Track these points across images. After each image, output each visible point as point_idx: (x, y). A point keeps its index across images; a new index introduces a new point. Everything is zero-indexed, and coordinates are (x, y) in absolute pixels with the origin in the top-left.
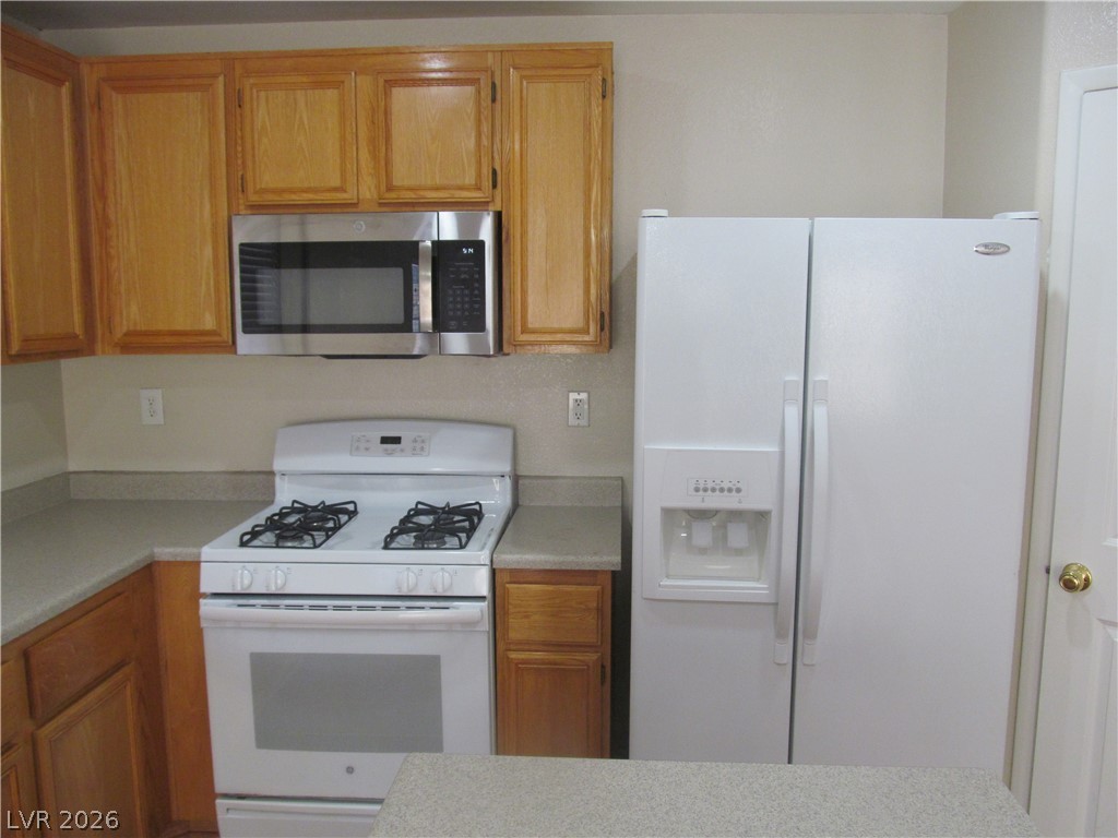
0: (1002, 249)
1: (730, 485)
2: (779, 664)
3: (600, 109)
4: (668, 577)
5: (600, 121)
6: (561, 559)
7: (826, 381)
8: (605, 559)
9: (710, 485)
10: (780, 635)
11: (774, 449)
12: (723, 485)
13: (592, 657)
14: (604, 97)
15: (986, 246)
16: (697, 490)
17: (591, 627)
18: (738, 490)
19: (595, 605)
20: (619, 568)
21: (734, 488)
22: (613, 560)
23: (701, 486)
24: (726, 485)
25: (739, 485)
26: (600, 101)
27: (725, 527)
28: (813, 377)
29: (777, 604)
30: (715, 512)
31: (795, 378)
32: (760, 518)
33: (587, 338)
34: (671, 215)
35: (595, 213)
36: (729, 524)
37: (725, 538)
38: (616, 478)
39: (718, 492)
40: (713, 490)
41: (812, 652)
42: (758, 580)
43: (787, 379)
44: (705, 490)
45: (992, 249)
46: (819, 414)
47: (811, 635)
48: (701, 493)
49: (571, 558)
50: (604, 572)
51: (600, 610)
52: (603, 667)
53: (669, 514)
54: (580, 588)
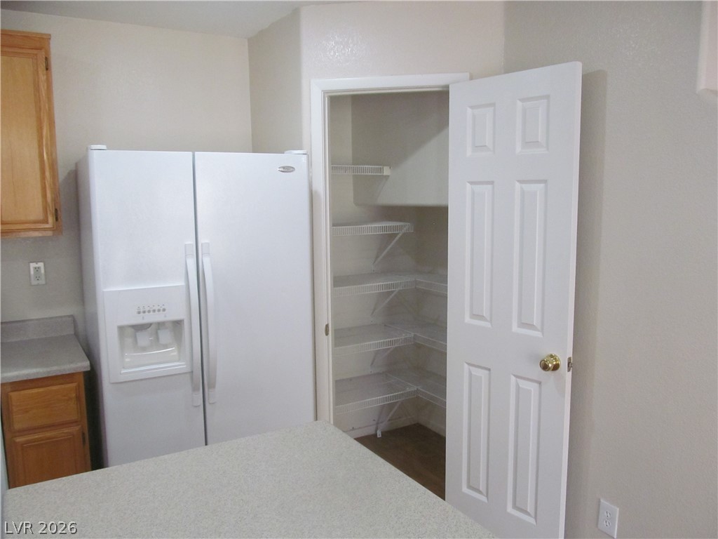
0: (292, 169)
1: (159, 308)
2: (196, 407)
3: (45, 77)
4: (124, 368)
5: (45, 84)
6: (49, 369)
7: (209, 244)
8: (79, 365)
9: (147, 309)
10: (195, 389)
11: (182, 283)
12: (154, 308)
13: (75, 429)
14: (47, 69)
15: (284, 168)
16: (139, 313)
17: (73, 410)
18: (164, 310)
19: (74, 395)
20: (89, 369)
21: (161, 309)
22: (84, 365)
23: (142, 310)
24: (156, 308)
25: (163, 307)
26: (45, 72)
27: (157, 333)
28: (201, 241)
29: (192, 372)
30: (150, 325)
31: (189, 242)
32: (177, 324)
33: (47, 226)
34: (109, 148)
35: (47, 144)
36: (159, 331)
37: (157, 339)
38: (69, 316)
39: (152, 313)
40: (149, 311)
41: (213, 396)
42: (179, 361)
43: (187, 243)
44: (144, 312)
45: (287, 169)
46: (206, 262)
47: (212, 386)
48: (142, 314)
49: (55, 368)
50: (79, 373)
51: (78, 398)
52: (83, 434)
53: (121, 329)
54: (63, 386)
